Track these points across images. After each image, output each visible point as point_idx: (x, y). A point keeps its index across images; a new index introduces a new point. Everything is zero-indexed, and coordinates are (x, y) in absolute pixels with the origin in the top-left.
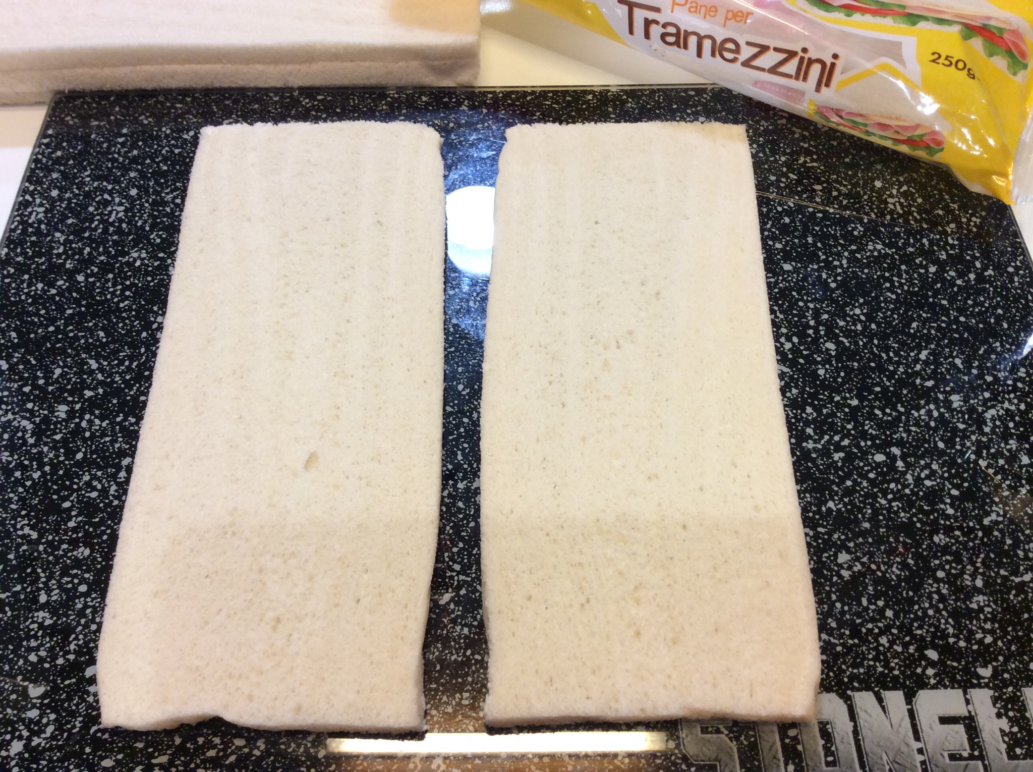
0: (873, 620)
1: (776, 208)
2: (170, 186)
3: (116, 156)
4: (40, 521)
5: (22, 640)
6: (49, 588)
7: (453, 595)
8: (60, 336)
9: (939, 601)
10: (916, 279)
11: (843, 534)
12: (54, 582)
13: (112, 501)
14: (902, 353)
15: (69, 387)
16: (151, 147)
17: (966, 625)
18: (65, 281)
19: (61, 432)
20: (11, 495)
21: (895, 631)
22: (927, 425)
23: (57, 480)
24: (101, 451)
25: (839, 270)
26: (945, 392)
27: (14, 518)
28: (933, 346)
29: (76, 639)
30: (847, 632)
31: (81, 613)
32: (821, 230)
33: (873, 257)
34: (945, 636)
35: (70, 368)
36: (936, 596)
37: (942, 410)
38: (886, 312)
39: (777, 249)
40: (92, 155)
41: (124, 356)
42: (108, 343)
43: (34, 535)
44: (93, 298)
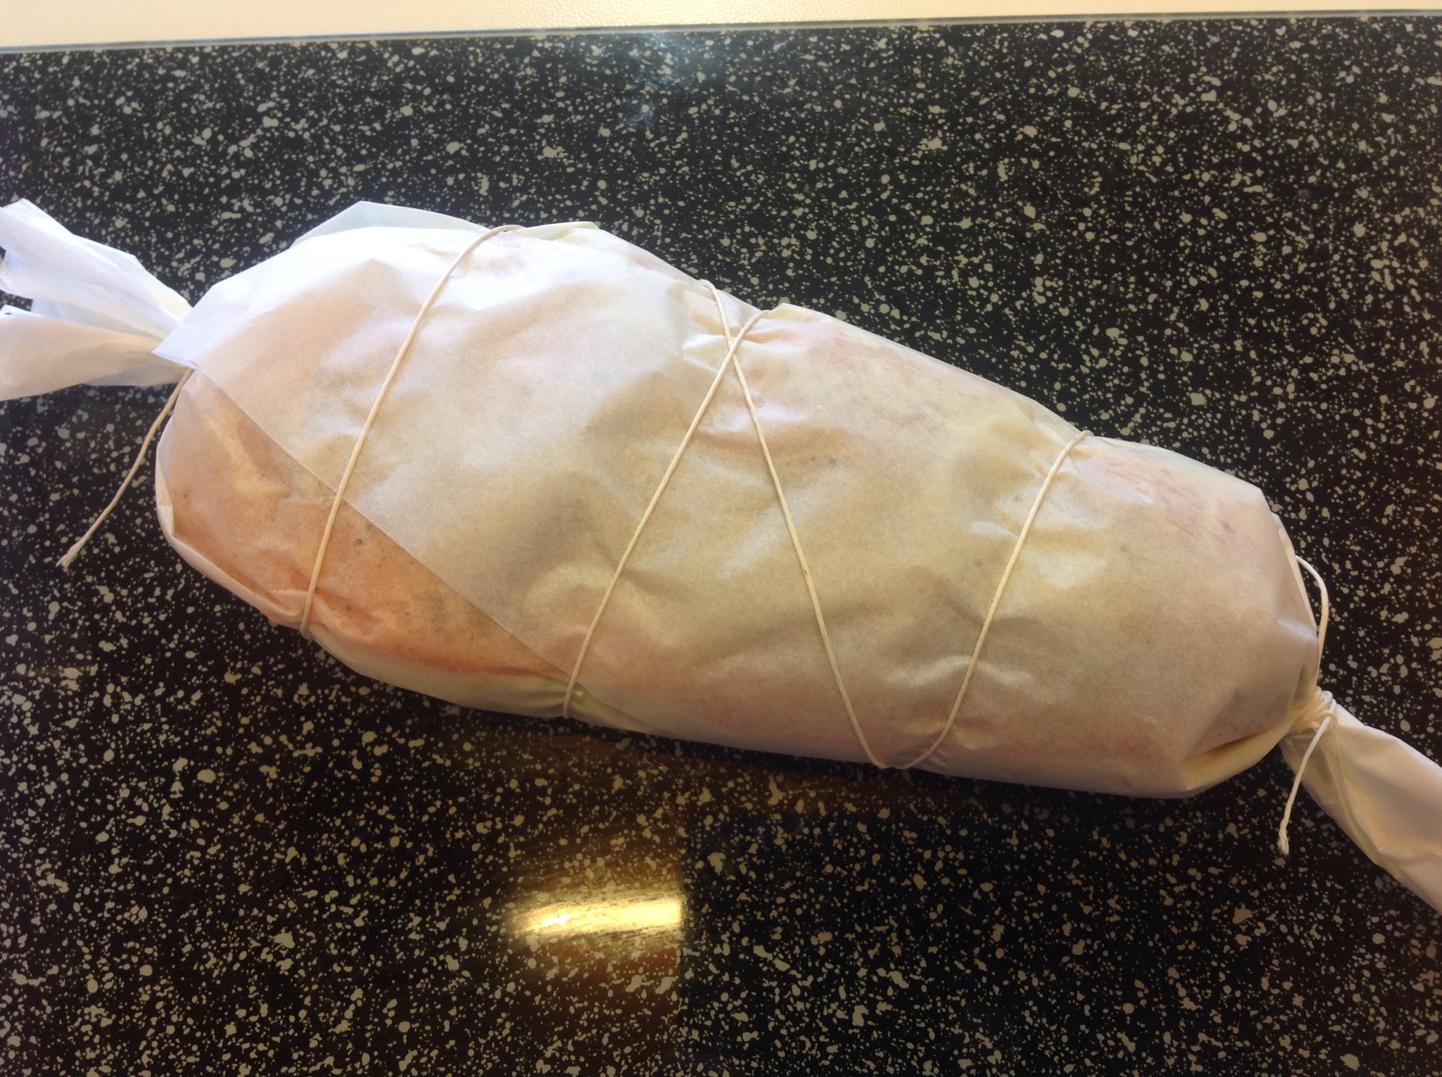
0: (1274, 1011)
1: (1187, 282)
2: (183, 246)
3: (87, 183)
4: (68, 864)
5: (74, 1049)
6: (98, 970)
7: (675, 979)
8: (47, 543)
9: (1370, 981)
10: (1401, 422)
11: (1245, 877)
12: (103, 961)
13: (167, 832)
14: (1365, 562)
15: (75, 636)
16: (143, 164)
17: (1405, 1016)
18: (41, 439)
19: (74, 716)
20: (20, 822)
21: (1303, 1027)
22: (1390, 689)
23: (84, 794)
24: (138, 747)
25: (1281, 405)
26: (1423, 633)
27: (29, 859)
28: (1413, 550)
29: (149, 1047)
30: (1236, 1031)
31: (149, 1009)
32: (1258, 325)
33: (1338, 377)
34: (1372, 1034)
35: (73, 602)
36: (1367, 973)
37: (1414, 665)
38: (1347, 486)
39: (1183, 364)
40: (46, 182)
41: (152, 579)
42: (124, 556)
43: (64, 888)
44: (88, 470)
